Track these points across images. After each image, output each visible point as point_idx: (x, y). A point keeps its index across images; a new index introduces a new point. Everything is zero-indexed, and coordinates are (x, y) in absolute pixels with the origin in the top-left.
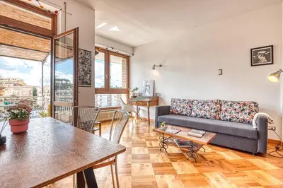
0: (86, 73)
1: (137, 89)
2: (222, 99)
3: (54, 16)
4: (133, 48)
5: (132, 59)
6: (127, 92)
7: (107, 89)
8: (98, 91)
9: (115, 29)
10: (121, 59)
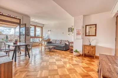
0: (28, 33)
1: (44, 37)
2: (62, 39)
3: (20, 20)
4: (44, 25)
5: (43, 28)
6: (42, 37)
7: (35, 37)
8: (31, 37)
9: (37, 20)
10: (40, 28)
